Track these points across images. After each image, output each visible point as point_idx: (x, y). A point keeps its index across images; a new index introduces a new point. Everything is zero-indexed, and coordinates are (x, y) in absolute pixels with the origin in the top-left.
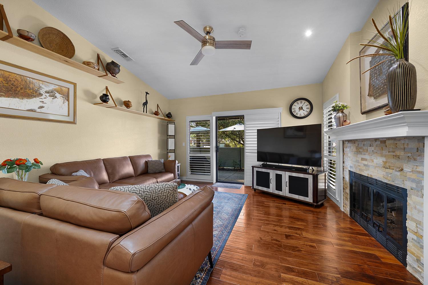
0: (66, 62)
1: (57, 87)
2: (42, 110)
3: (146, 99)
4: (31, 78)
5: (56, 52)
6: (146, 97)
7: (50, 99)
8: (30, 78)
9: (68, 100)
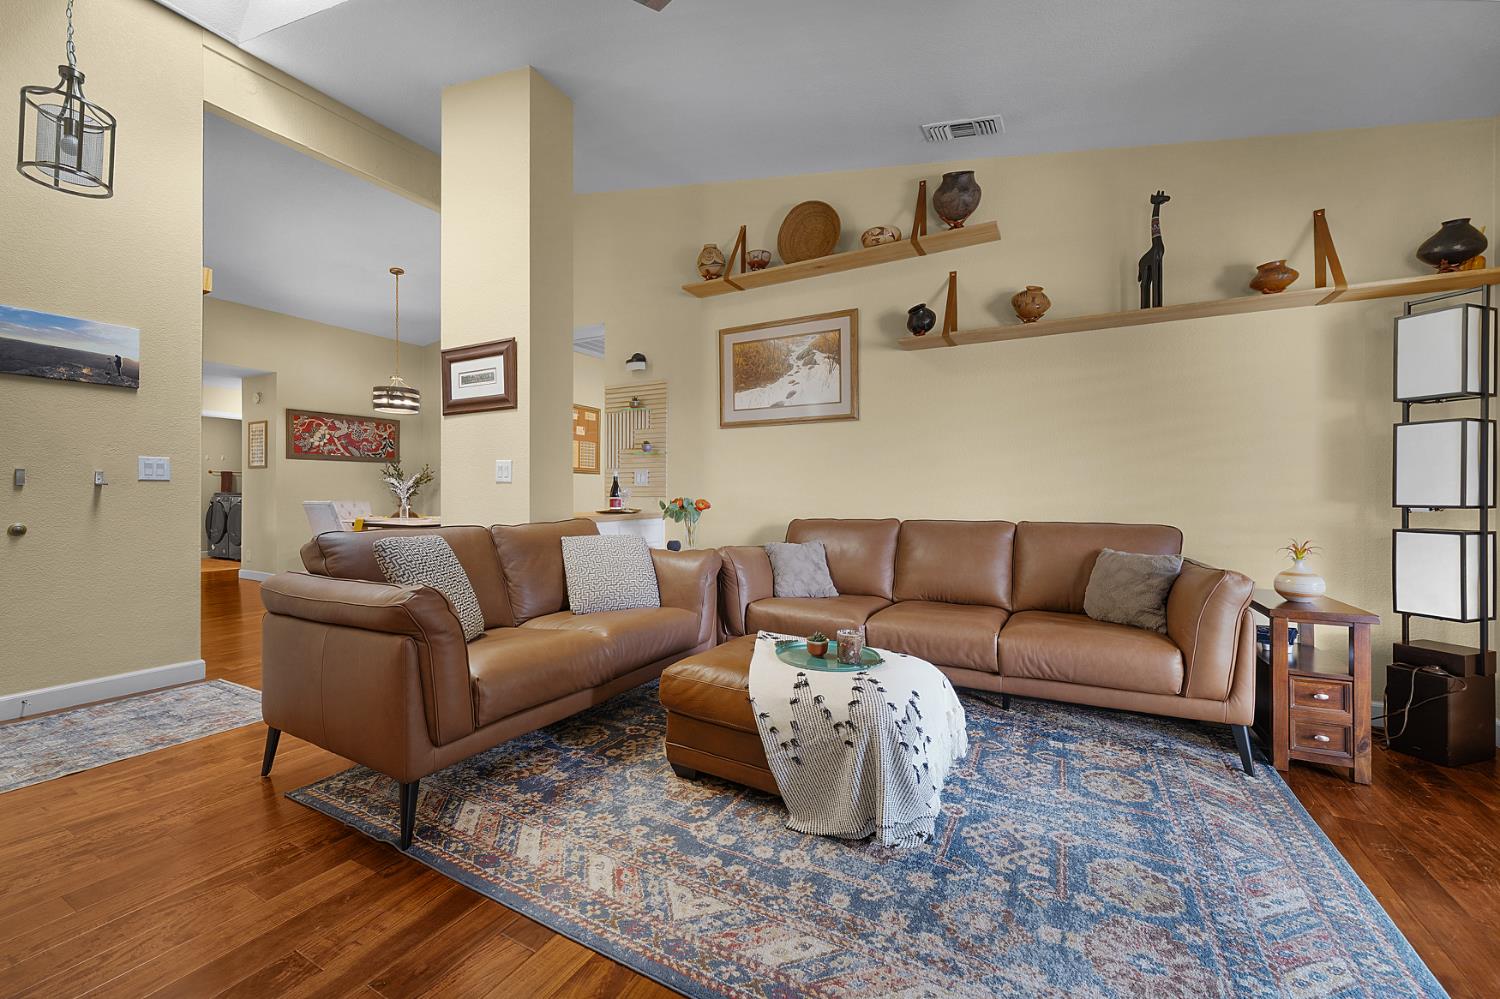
0: (819, 270)
1: (818, 336)
2: (794, 400)
3: (1156, 231)
4: (778, 338)
5: (814, 254)
6: (1155, 222)
7: (804, 370)
8: (774, 339)
9: (839, 362)
